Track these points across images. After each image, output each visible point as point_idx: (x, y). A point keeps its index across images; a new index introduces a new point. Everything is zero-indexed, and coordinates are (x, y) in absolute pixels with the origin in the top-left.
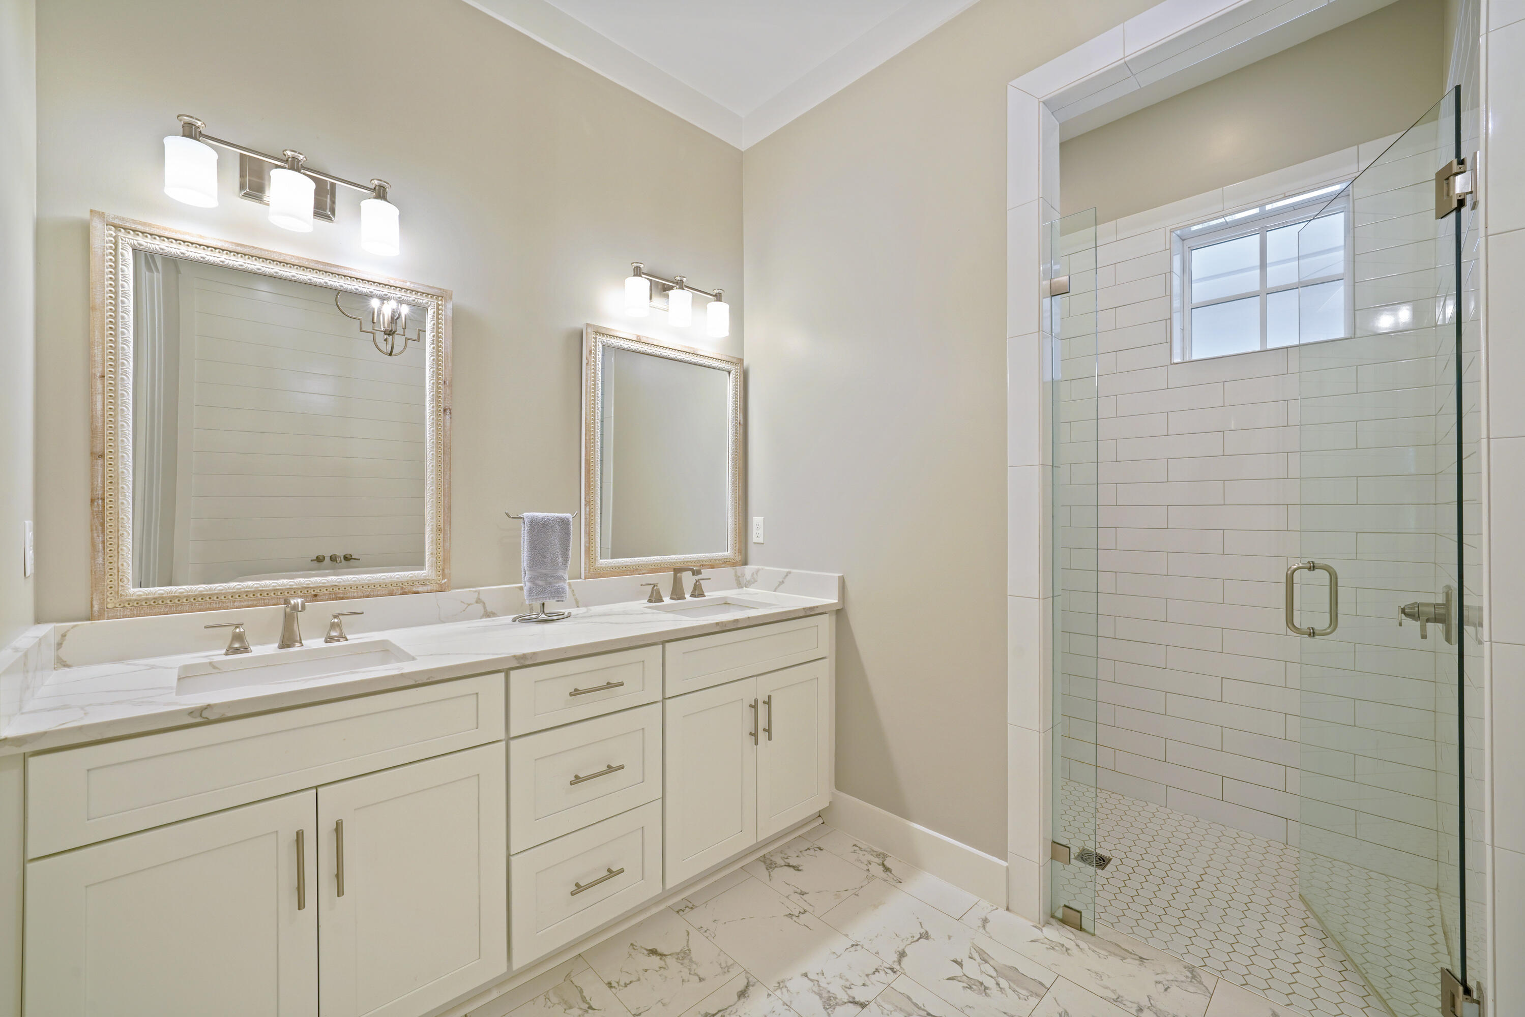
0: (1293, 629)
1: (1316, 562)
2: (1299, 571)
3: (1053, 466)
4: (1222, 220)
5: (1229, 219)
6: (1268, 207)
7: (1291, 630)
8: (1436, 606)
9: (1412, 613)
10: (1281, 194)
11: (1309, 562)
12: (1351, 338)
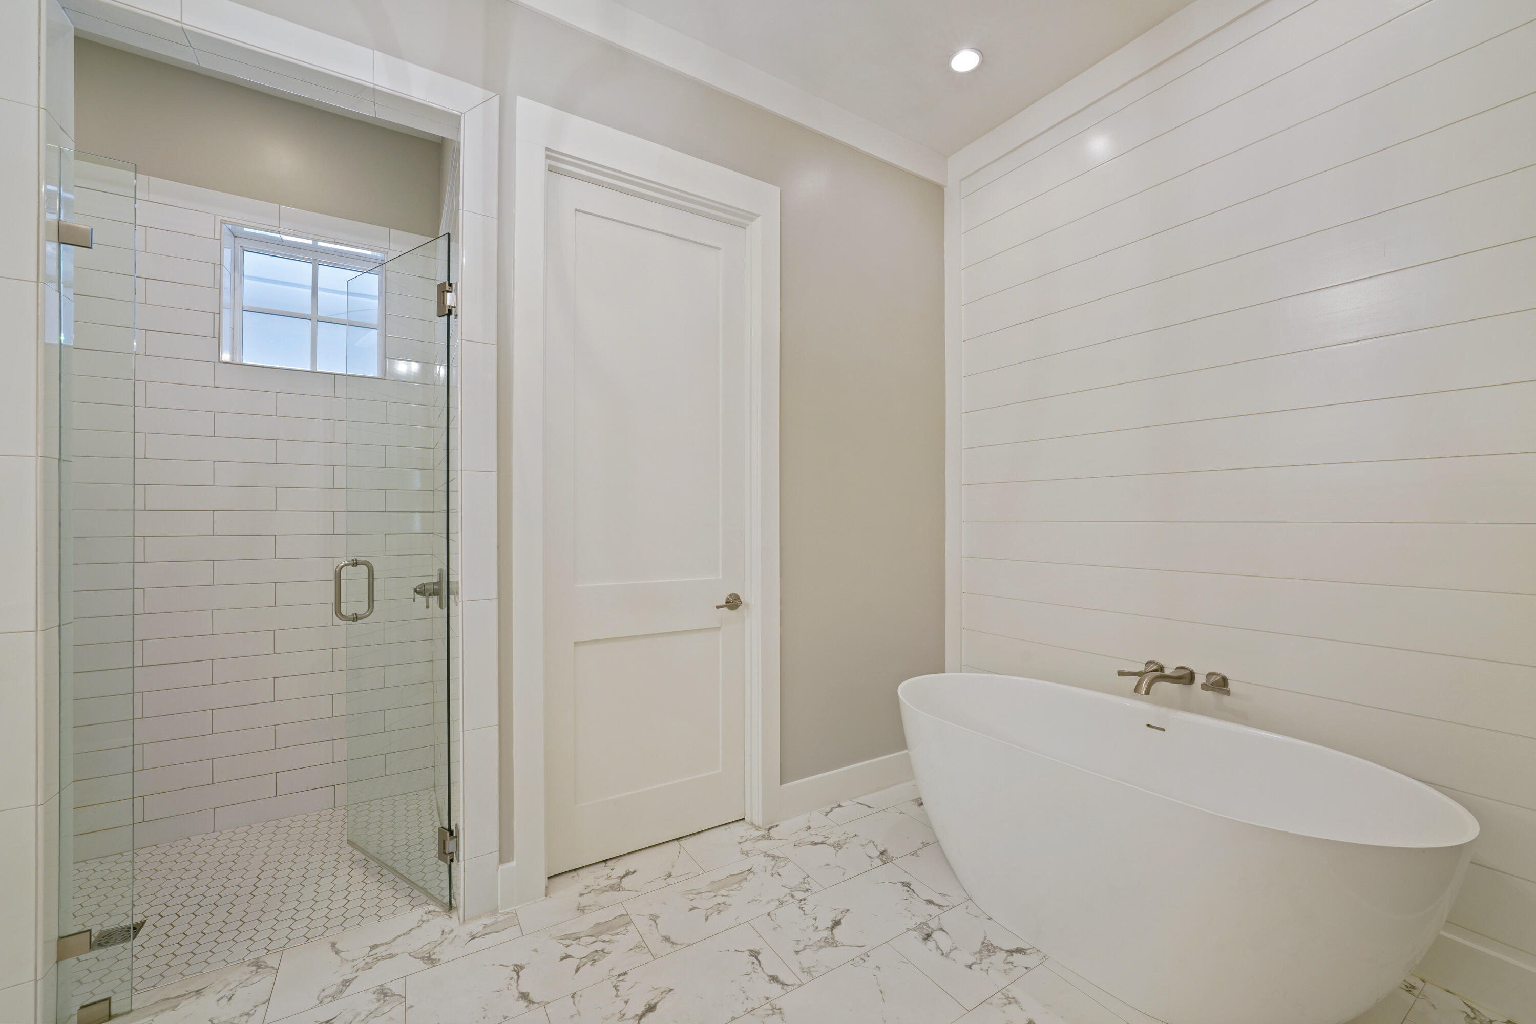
0: (340, 617)
1: (358, 559)
2: (345, 567)
3: (60, 459)
4: (278, 236)
5: (285, 237)
6: (320, 244)
7: (338, 617)
8: (434, 584)
9: (421, 591)
10: (333, 238)
11: (353, 560)
12: (382, 379)
